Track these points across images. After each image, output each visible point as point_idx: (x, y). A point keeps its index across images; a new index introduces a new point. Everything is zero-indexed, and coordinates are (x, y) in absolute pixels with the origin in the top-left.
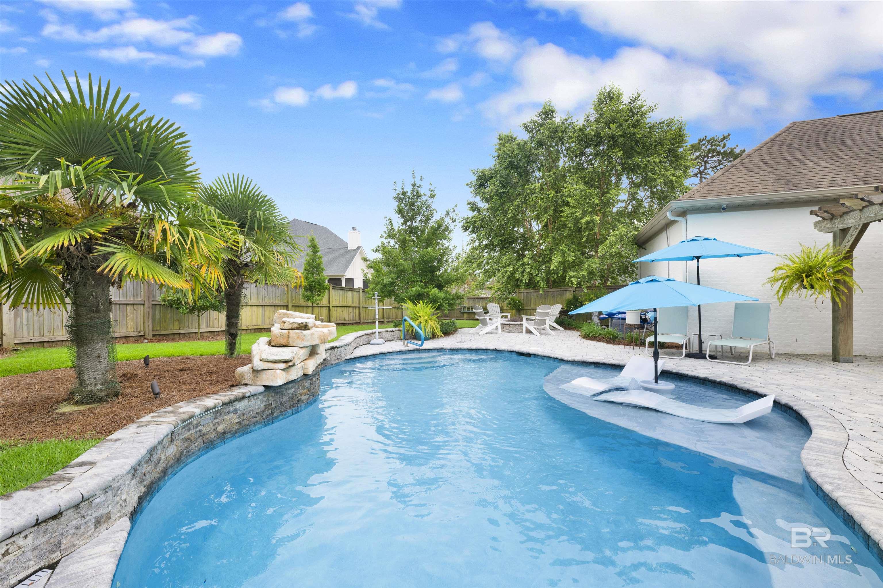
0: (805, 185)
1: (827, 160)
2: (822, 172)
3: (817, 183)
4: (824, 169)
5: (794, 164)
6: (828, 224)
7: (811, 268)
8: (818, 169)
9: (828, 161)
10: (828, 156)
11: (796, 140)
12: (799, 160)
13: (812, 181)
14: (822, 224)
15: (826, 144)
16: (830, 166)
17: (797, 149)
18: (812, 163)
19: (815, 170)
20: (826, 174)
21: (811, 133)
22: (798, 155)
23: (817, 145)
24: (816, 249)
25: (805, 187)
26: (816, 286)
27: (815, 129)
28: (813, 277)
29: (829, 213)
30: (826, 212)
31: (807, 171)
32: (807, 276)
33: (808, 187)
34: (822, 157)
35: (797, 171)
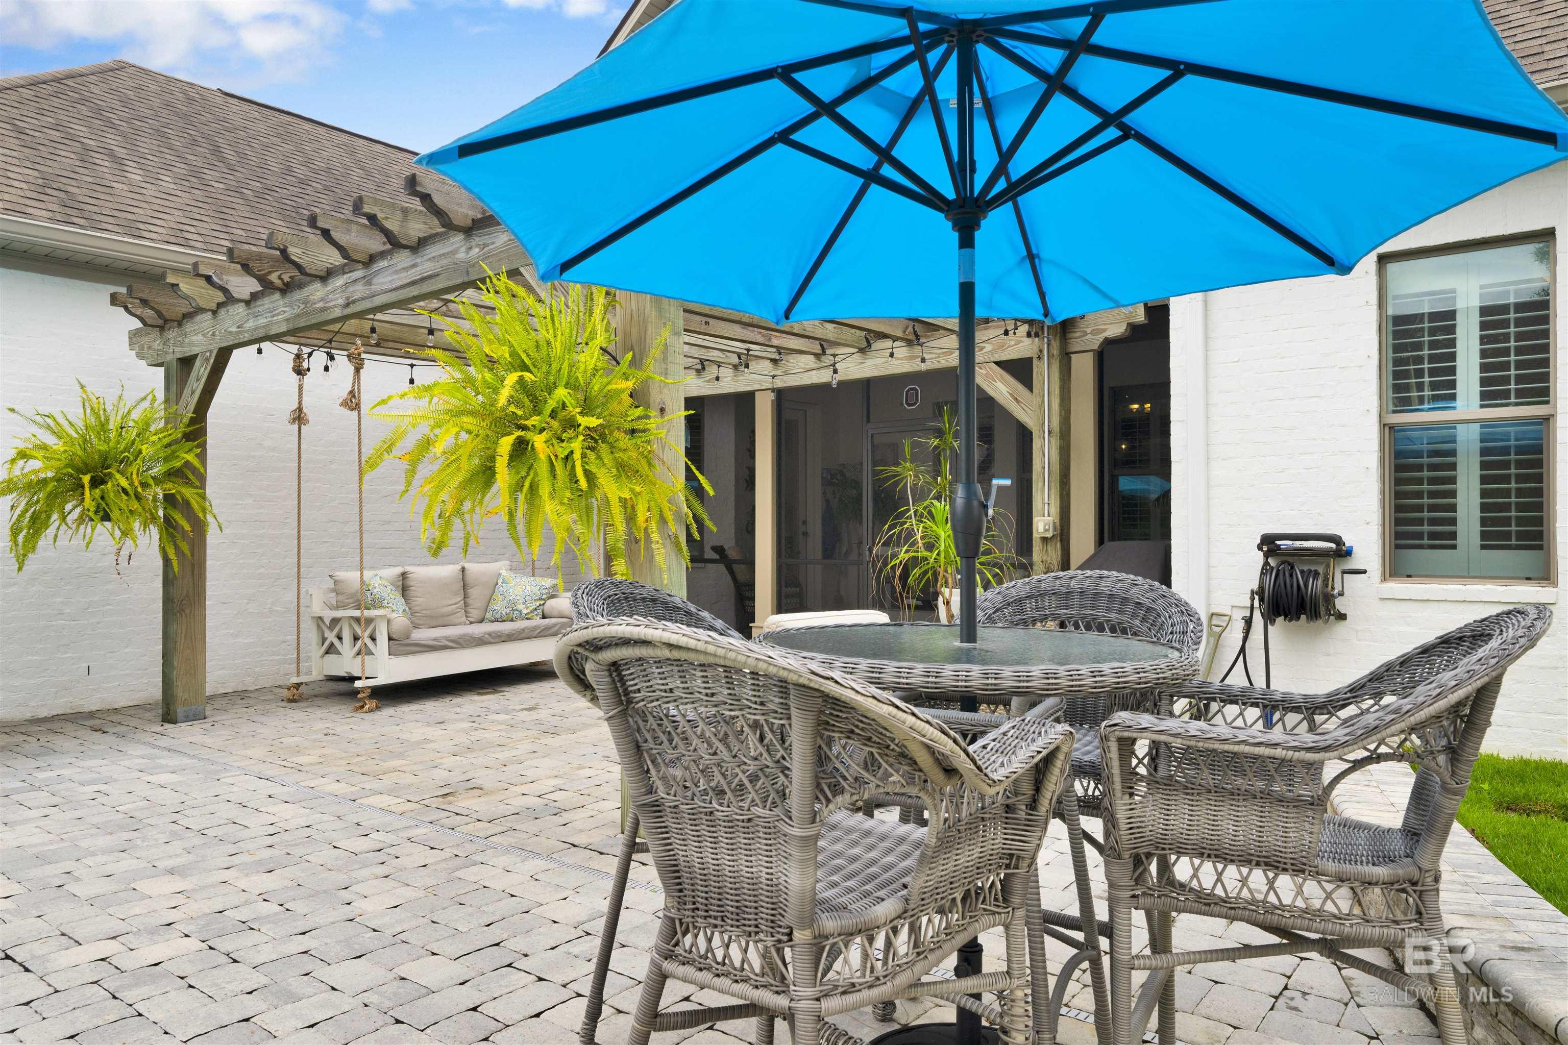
0: (111, 220)
1: (179, 179)
2: (158, 201)
3: (141, 226)
4: (165, 196)
5: (97, 161)
6: (154, 341)
7: (105, 461)
8: (150, 191)
9: (178, 181)
10: (181, 169)
11: (117, 105)
12: (111, 155)
13: (130, 216)
14: (145, 340)
15: (181, 139)
16: (179, 193)
17: (113, 126)
18: (140, 172)
19: (143, 191)
20: (167, 210)
21: (156, 102)
22: (112, 140)
23: (164, 135)
24: (122, 405)
25: (110, 227)
26: (115, 514)
27: (167, 97)
28: (109, 485)
29: (152, 308)
30: (144, 302)
31: (124, 187)
32: (96, 482)
33: (116, 229)
34: (167, 167)
35: (98, 181)
